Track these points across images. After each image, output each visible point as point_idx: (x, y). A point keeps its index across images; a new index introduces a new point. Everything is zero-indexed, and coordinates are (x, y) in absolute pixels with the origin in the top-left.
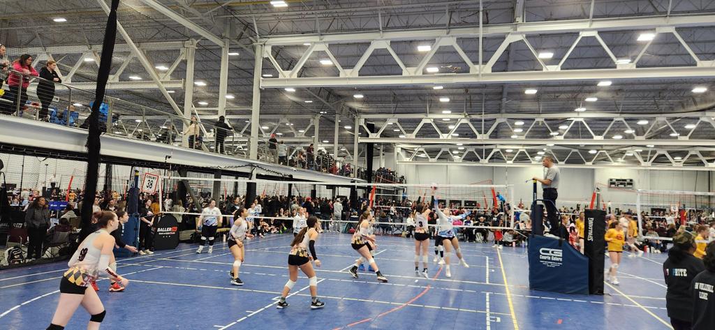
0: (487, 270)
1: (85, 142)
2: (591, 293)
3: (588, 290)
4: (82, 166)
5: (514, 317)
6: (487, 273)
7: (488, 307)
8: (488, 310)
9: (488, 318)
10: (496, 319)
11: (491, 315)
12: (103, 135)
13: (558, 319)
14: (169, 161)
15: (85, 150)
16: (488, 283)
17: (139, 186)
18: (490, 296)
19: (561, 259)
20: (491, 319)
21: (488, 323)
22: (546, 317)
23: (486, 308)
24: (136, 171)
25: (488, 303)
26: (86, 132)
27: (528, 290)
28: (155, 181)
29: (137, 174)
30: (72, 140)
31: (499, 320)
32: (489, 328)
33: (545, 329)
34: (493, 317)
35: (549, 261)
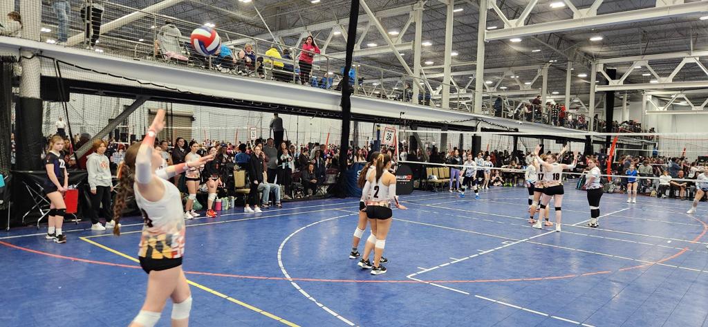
1: (340, 102)
4: (338, 124)
15: (340, 109)
17: (381, 139)
24: (378, 126)
28: (393, 134)
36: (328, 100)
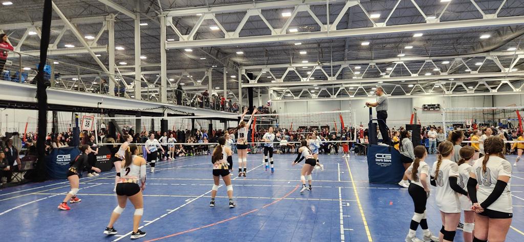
0: (339, 172)
1: (35, 94)
4: (34, 114)
5: (359, 202)
6: (339, 174)
7: (340, 196)
8: (340, 199)
9: (341, 204)
10: (346, 204)
11: (342, 202)
12: (48, 89)
13: (390, 201)
14: (100, 106)
15: (35, 100)
16: (339, 181)
17: (79, 125)
18: (342, 189)
19: (391, 161)
20: (343, 204)
21: (341, 207)
22: (381, 201)
24: (76, 115)
25: (340, 194)
26: (35, 87)
27: (368, 184)
28: (91, 121)
29: (77, 117)
30: (25, 93)
31: (348, 204)
32: (341, 210)
33: (381, 209)
34: (345, 203)
35: (382, 162)
36: (23, 92)
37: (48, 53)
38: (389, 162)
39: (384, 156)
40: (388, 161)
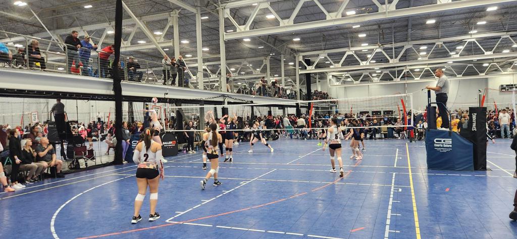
0: (396, 158)
1: (112, 87)
2: (476, 169)
3: (473, 167)
5: (412, 188)
6: (396, 160)
7: (393, 182)
8: (393, 184)
9: (392, 190)
10: (398, 190)
11: (394, 187)
12: (122, 82)
13: (446, 188)
15: (112, 93)
18: (396, 175)
19: (451, 146)
20: (394, 190)
21: (392, 193)
22: (437, 188)
23: (392, 183)
25: (393, 180)
26: (111, 81)
27: (426, 169)
28: (159, 110)
31: (400, 190)
32: (392, 196)
33: (435, 195)
34: (396, 188)
35: (441, 147)
37: (122, 50)
38: (450, 148)
39: (444, 141)
40: (448, 146)
